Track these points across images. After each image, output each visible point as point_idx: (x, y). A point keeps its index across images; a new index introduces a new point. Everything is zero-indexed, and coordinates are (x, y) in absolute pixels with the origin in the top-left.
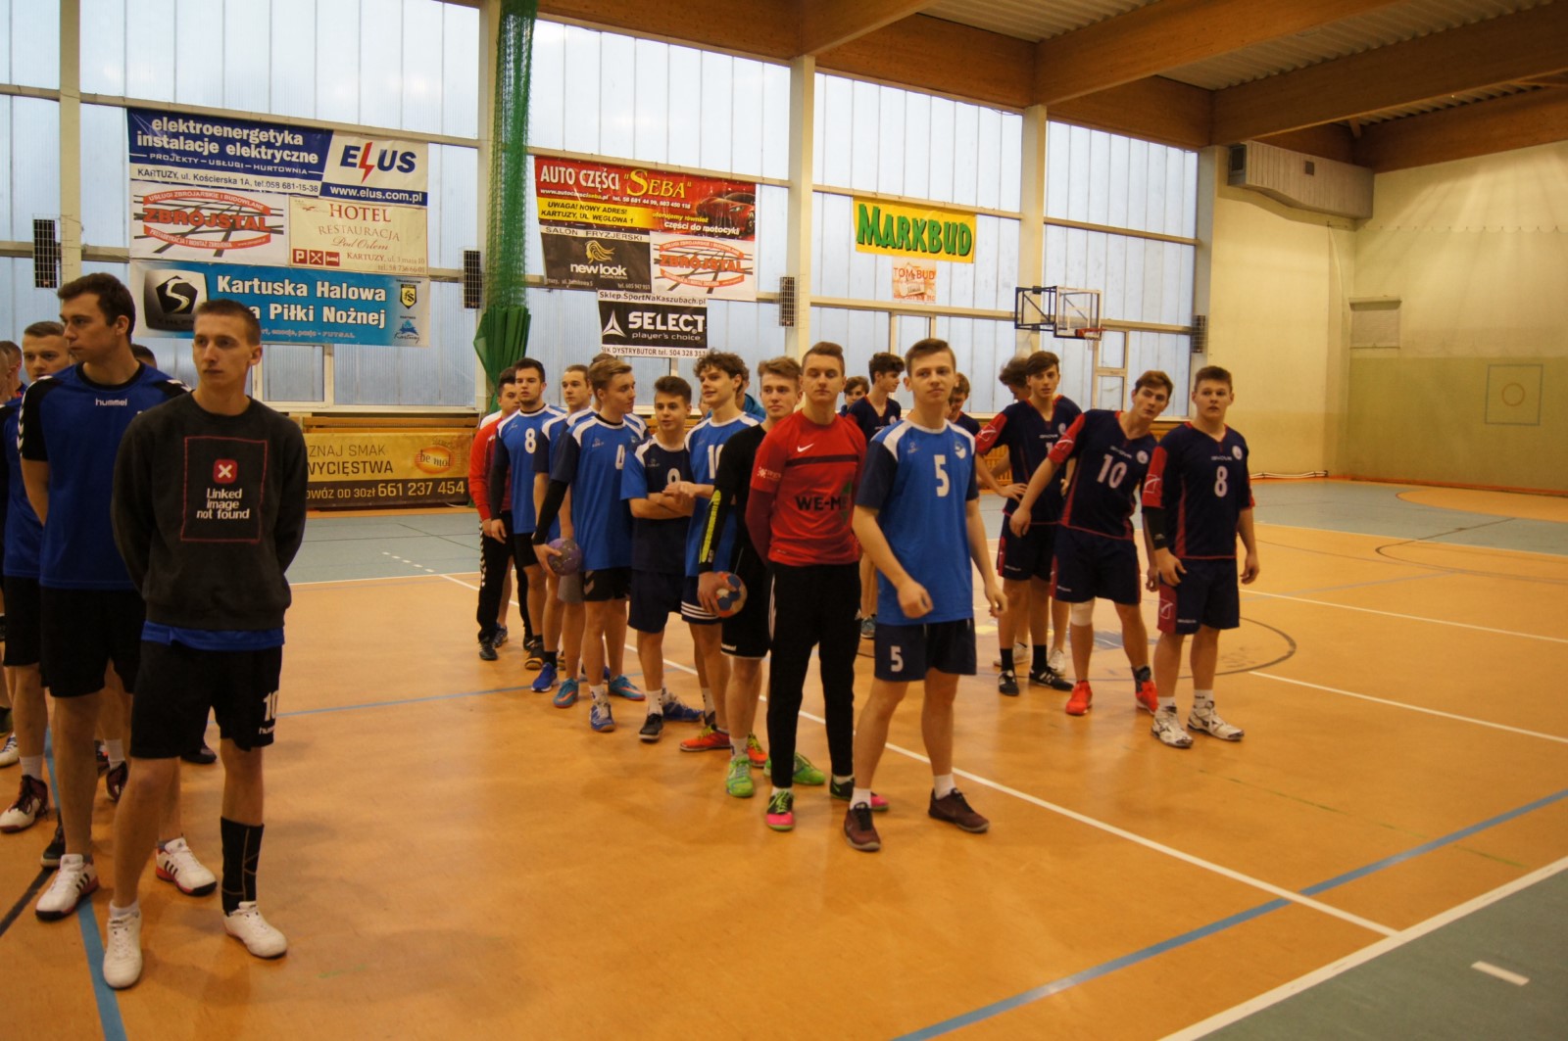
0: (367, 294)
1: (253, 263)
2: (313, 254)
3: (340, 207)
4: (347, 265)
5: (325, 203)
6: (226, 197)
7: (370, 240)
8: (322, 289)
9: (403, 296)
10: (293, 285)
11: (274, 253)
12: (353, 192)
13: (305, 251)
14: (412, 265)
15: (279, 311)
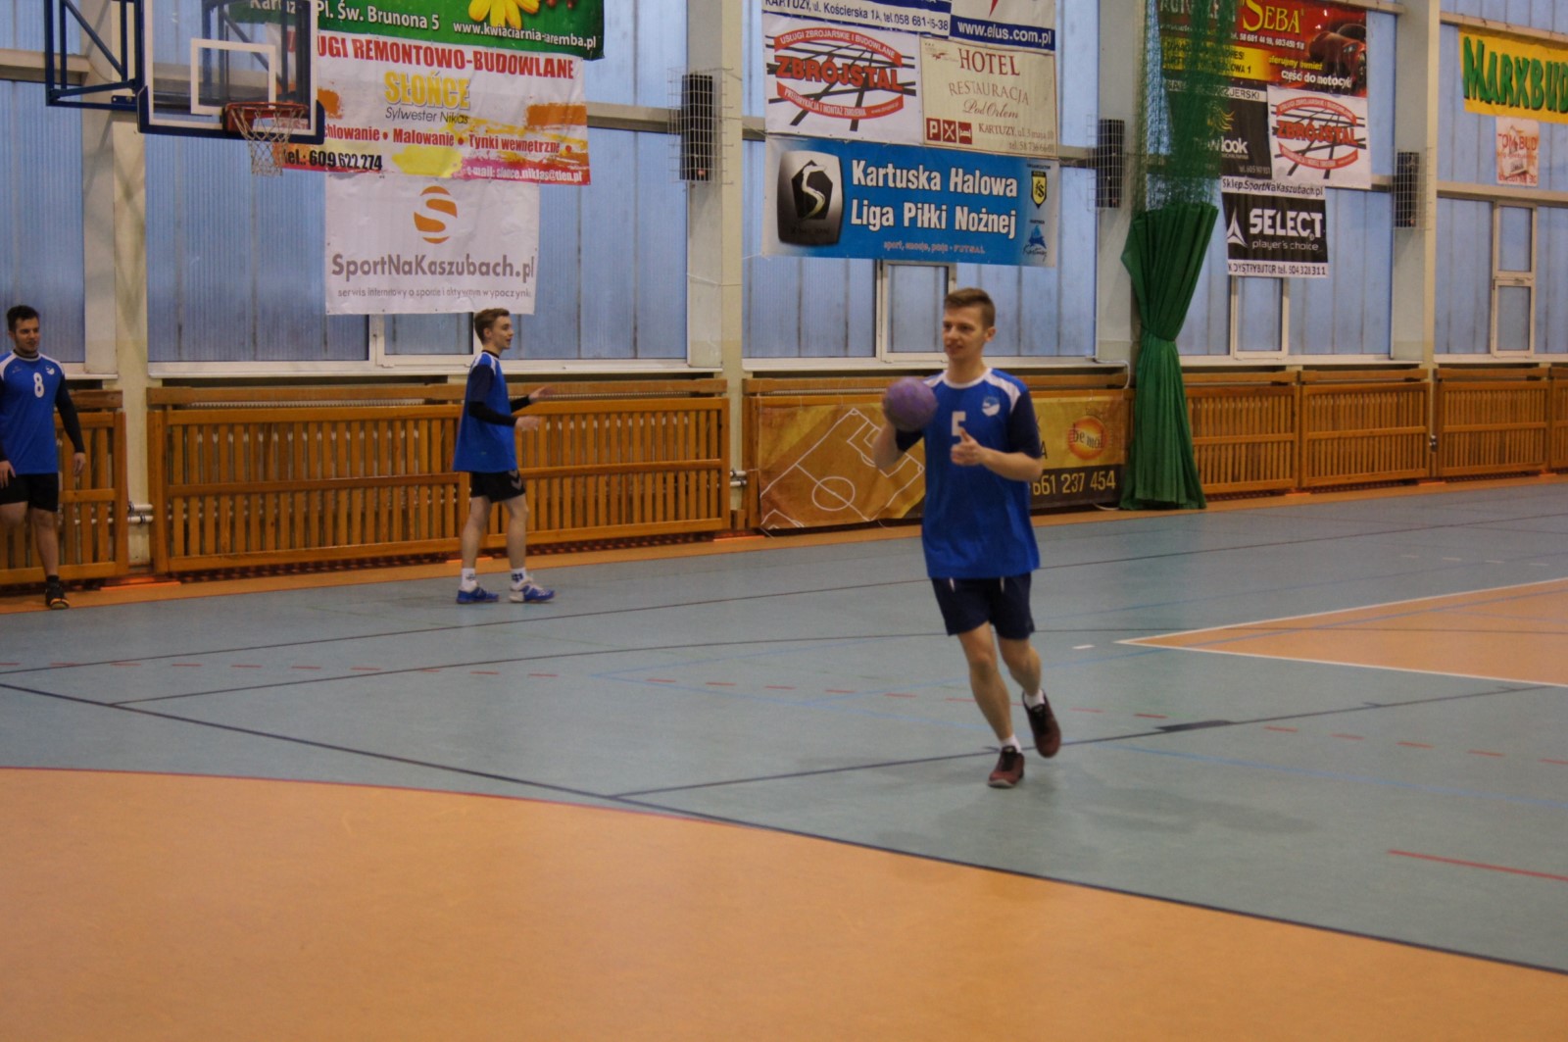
0: (998, 187)
1: (887, 141)
2: (946, 126)
3: (968, 52)
5: (954, 47)
6: (858, 39)
7: (1000, 102)
8: (957, 179)
9: (1034, 189)
10: (927, 173)
11: (904, 128)
12: (980, 30)
13: (938, 121)
14: (1042, 142)
15: (913, 214)
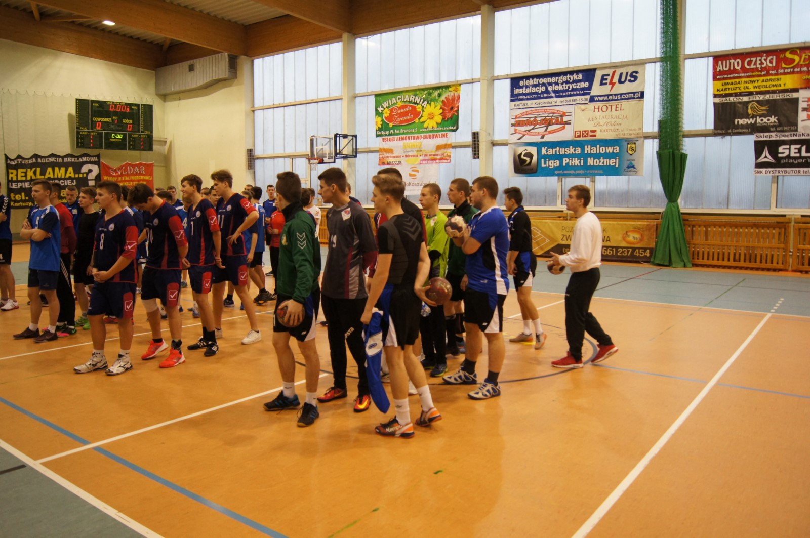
0: (609, 150)
1: (557, 140)
2: (584, 132)
3: (599, 106)
4: (600, 136)
5: (592, 105)
6: (547, 111)
7: (613, 121)
8: (587, 149)
9: (628, 149)
10: (574, 148)
11: (567, 134)
12: (606, 98)
13: (580, 131)
14: (634, 132)
15: (567, 162)
